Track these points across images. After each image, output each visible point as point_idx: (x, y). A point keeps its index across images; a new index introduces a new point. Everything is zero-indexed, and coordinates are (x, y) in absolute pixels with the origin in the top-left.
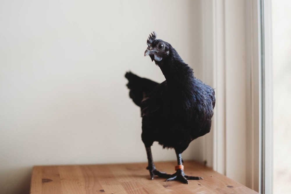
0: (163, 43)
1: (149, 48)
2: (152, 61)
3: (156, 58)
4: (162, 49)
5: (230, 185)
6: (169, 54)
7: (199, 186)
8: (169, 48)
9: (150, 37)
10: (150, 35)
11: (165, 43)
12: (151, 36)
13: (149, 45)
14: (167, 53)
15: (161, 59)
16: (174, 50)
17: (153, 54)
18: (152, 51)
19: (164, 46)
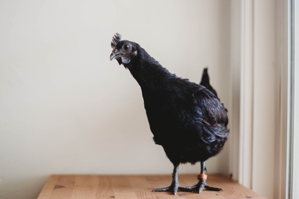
0: (129, 44)
1: (114, 51)
2: (120, 64)
3: (124, 60)
4: (128, 50)
5: (249, 196)
6: (137, 55)
7: (217, 195)
8: (136, 47)
9: (113, 39)
10: (113, 37)
11: (131, 43)
12: (115, 38)
13: (114, 48)
14: (135, 54)
15: (129, 61)
16: (143, 49)
17: (120, 57)
18: (118, 53)
19: (130, 46)
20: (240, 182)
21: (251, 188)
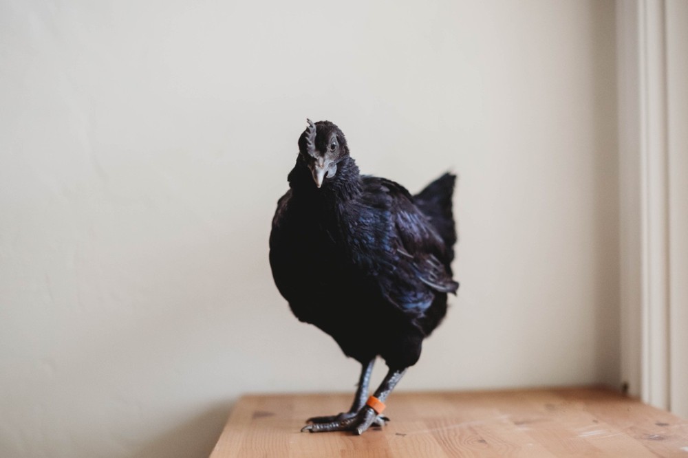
20: (646, 397)
21: (669, 408)
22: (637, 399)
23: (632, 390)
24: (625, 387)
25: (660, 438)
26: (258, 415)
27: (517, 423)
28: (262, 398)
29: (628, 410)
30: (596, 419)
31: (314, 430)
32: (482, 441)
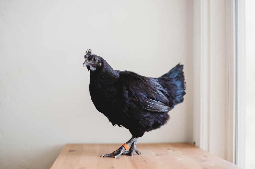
0: (97, 57)
3: (91, 68)
4: (96, 62)
9: (86, 53)
15: (95, 69)
18: (89, 63)
22: (198, 147)
23: (197, 144)
24: (195, 143)
25: (204, 161)
26: (70, 151)
27: (157, 155)
28: (73, 145)
29: (195, 151)
30: (183, 154)
31: (105, 156)
32: (145, 161)
